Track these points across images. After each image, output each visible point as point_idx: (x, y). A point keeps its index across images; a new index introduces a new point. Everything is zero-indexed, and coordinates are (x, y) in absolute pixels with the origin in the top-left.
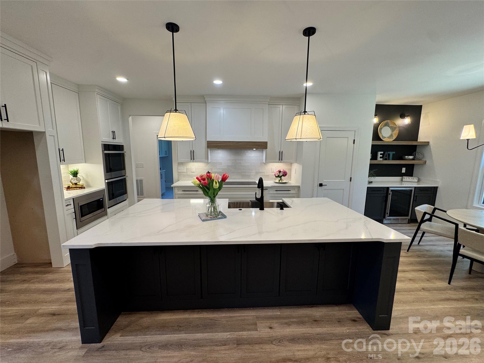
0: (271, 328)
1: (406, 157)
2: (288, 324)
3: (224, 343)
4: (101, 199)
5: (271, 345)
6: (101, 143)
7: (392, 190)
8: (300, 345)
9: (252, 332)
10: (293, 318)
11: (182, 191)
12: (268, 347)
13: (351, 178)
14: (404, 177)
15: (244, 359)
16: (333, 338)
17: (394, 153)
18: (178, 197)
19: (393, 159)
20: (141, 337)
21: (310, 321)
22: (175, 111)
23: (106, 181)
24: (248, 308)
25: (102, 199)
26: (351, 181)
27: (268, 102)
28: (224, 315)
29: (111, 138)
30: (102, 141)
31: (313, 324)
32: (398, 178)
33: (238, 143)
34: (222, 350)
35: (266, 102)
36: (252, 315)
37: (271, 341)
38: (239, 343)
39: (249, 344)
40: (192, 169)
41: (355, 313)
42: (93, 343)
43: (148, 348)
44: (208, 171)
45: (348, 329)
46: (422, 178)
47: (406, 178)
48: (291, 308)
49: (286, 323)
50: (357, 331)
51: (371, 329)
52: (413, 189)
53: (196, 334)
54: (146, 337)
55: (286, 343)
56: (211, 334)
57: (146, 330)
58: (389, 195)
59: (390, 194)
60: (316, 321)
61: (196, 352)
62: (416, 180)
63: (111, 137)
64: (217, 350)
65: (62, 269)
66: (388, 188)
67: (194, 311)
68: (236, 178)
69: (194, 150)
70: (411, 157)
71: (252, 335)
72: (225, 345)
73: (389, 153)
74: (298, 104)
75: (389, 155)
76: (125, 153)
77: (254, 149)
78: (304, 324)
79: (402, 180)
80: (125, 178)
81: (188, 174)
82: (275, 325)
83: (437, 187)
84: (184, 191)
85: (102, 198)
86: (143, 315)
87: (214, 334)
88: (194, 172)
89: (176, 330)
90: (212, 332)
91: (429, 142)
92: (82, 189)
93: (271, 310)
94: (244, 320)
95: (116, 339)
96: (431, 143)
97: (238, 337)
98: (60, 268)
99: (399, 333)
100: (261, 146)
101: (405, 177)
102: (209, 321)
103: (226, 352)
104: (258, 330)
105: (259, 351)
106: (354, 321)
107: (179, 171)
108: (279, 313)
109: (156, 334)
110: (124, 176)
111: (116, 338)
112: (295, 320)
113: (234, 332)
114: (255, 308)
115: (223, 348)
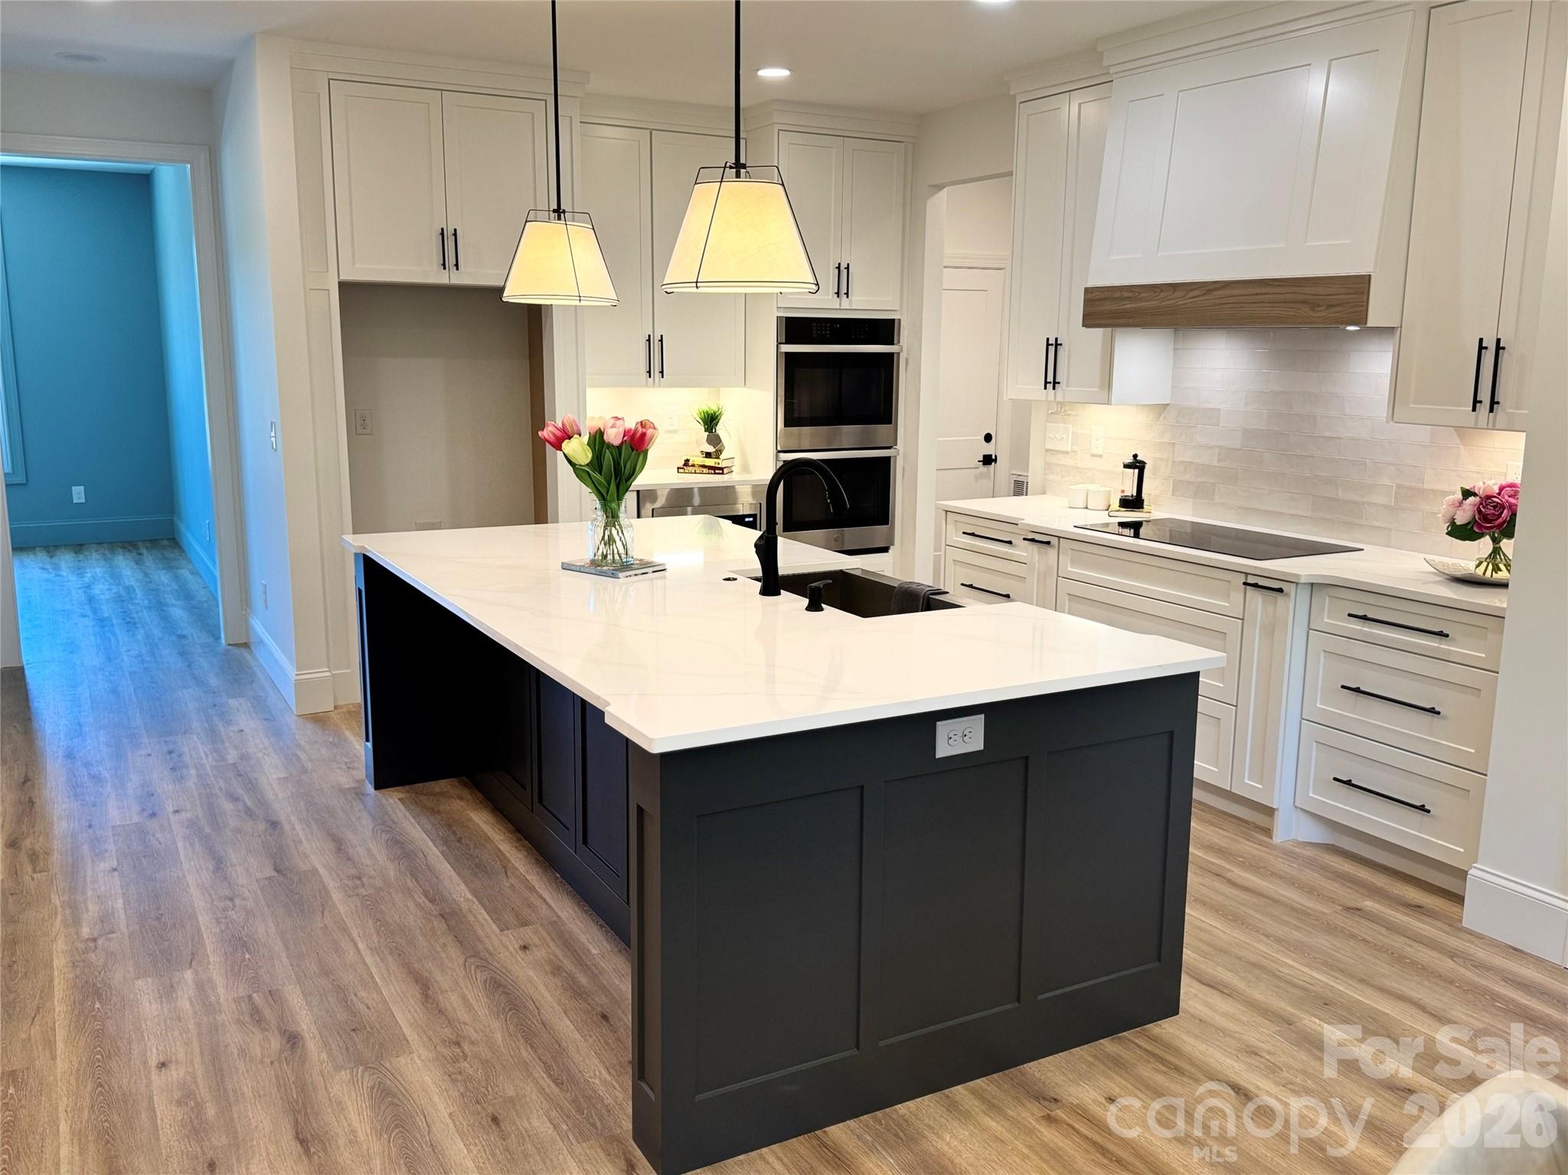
5: (463, 957)
6: (778, 314)
12: (453, 954)
18: (953, 561)
25: (751, 519)
29: (831, 293)
30: (779, 308)
37: (477, 955)
40: (1094, 441)
63: (831, 288)
69: (1056, 339)
76: (902, 355)
80: (887, 460)
81: (1079, 464)
84: (972, 534)
92: (715, 473)
100: (1330, 306)
107: (1047, 447)
110: (889, 448)
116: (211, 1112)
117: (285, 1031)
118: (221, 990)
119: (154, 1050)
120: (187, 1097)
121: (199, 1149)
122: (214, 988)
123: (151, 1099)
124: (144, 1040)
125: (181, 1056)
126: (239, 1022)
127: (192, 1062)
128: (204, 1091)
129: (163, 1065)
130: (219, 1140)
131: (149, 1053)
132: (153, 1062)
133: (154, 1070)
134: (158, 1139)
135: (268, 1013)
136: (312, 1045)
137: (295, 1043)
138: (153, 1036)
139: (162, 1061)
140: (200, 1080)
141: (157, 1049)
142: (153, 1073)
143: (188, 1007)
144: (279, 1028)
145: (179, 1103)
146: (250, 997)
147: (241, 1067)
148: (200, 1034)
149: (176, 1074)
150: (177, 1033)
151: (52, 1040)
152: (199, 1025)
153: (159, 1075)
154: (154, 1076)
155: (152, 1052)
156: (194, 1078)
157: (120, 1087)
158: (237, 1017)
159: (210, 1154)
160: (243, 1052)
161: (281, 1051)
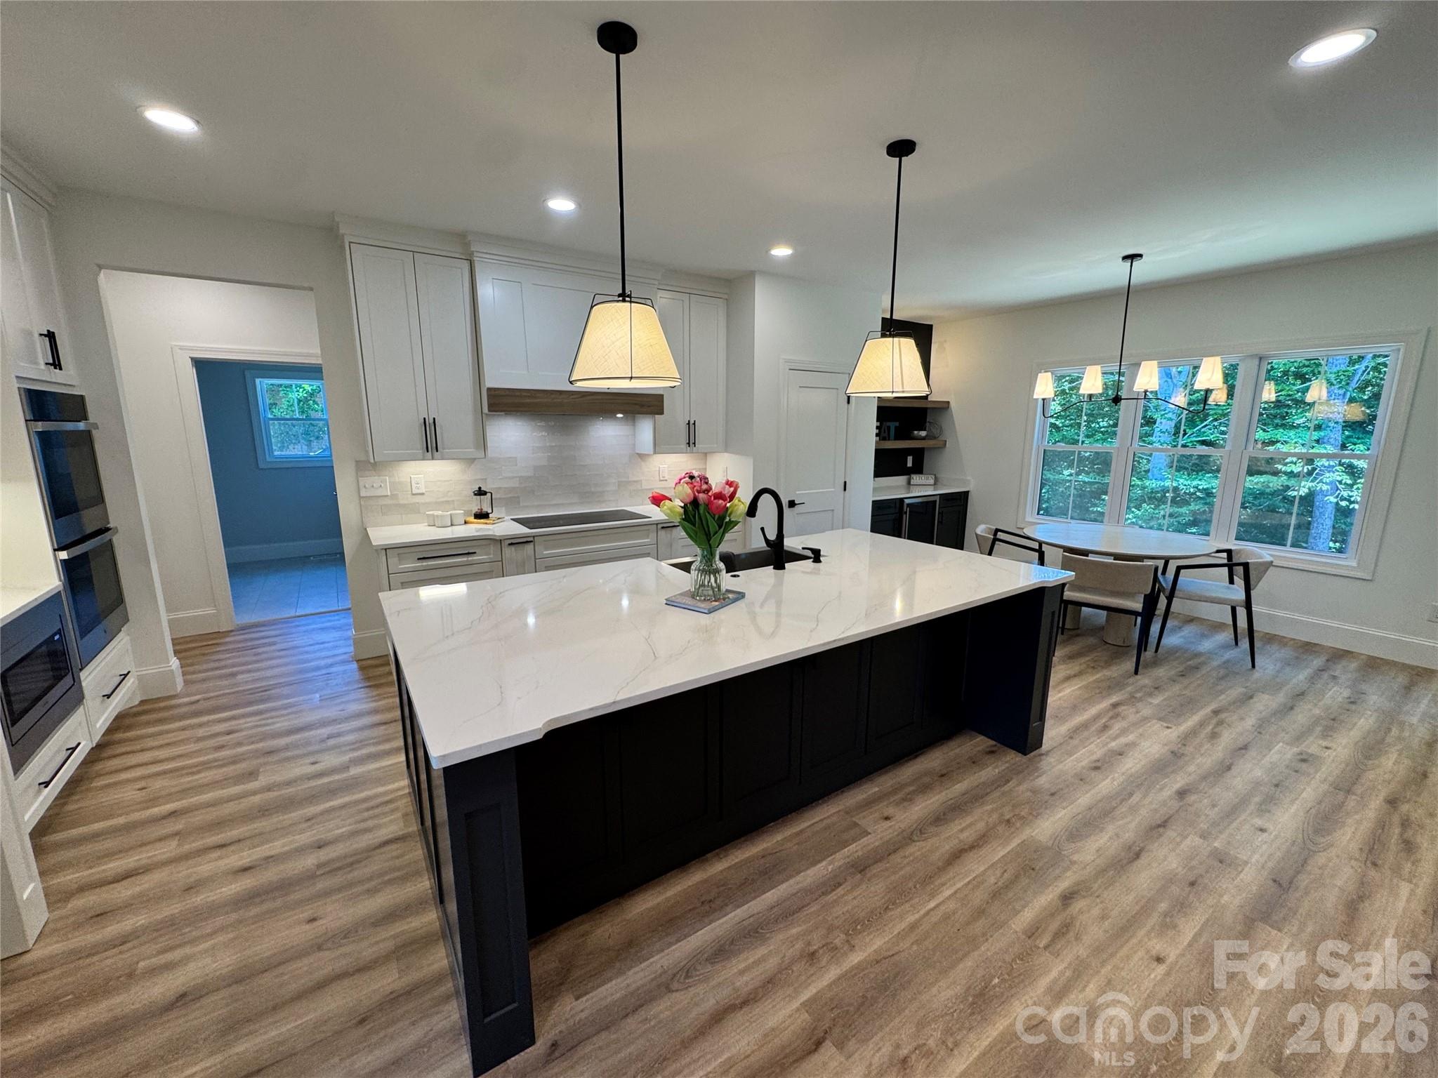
0: (887, 818)
1: (916, 432)
2: (909, 799)
3: (833, 883)
4: (55, 634)
5: (914, 844)
6: (18, 385)
7: (908, 505)
8: (956, 822)
9: (862, 840)
10: (906, 785)
11: (419, 559)
12: (914, 850)
13: (845, 482)
14: (912, 476)
15: (895, 888)
16: (988, 790)
17: (897, 424)
18: (402, 583)
19: (897, 438)
20: (637, 969)
21: (936, 778)
22: (621, 299)
23: (63, 555)
24: (812, 803)
26: (845, 490)
27: (656, 283)
28: (779, 837)
29: (42, 362)
30: (17, 377)
31: (942, 782)
32: (900, 480)
33: (583, 396)
34: (843, 895)
35: (652, 282)
36: (834, 813)
37: (908, 838)
38: (860, 868)
39: (880, 860)
40: (414, 485)
41: (980, 742)
42: (514, 1055)
43: (685, 978)
44: (480, 488)
45: (995, 768)
46: (941, 475)
47: (916, 479)
48: (886, 772)
49: (904, 800)
50: (1007, 765)
51: (1020, 754)
52: (937, 499)
53: (764, 896)
54: (651, 963)
55: (933, 829)
56: (792, 881)
57: (633, 951)
58: (904, 516)
59: (906, 513)
60: (944, 776)
61: (800, 926)
62: (932, 482)
63: (40, 355)
64: (835, 901)
65: (27, 958)
66: (902, 500)
67: (707, 860)
68: (562, 504)
69: (434, 419)
70: (923, 433)
71: (869, 845)
72: (840, 884)
73: (888, 424)
74: (726, 296)
75: (889, 428)
76: (94, 432)
77: (620, 415)
78: (931, 789)
79: (909, 483)
80: (111, 540)
81: (401, 502)
82: (890, 811)
83: (968, 492)
84: (424, 558)
85: (59, 632)
86: (585, 927)
87: (799, 878)
88: (423, 494)
89: (707, 914)
90: (791, 877)
91: (948, 402)
93: (856, 791)
94: (829, 827)
95: (571, 1010)
96: (953, 405)
97: (848, 860)
98: (12, 959)
99: (1055, 745)
100: (649, 407)
101: (914, 476)
102: (762, 861)
103: (855, 894)
104: (869, 831)
105: (905, 862)
106: (992, 752)
107: (362, 495)
108: (877, 789)
109: (670, 944)
111: (569, 1008)
112: (911, 788)
113: (831, 855)
114: (826, 798)
115: (840, 891)
116: (1163, 906)
117: (1063, 905)
118: (1054, 974)
119: (1152, 976)
120: (1167, 926)
121: (1191, 896)
122: (1055, 981)
123: (1190, 945)
124: (1151, 992)
125: (1141, 953)
126: (1078, 938)
127: (1140, 942)
128: (1154, 919)
129: (1159, 960)
130: (1175, 890)
131: (1159, 978)
132: (1161, 969)
133: (1169, 961)
134: (1208, 920)
135: (1054, 926)
136: (1064, 885)
137: (1070, 894)
138: (1142, 989)
139: (1156, 963)
140: (1148, 927)
141: (1149, 975)
142: (1171, 960)
143: (1091, 986)
144: (1064, 909)
145: (1175, 927)
146: (1046, 948)
147: (1115, 913)
148: (1112, 955)
149: (1157, 946)
150: (1123, 974)
151: (1221, 1070)
152: (1103, 963)
153: (1168, 955)
154: (1171, 958)
155: (1156, 976)
156: (1149, 932)
157: (1201, 973)
158: (1074, 943)
159: (1187, 889)
160: (1104, 917)
161: (1084, 897)
